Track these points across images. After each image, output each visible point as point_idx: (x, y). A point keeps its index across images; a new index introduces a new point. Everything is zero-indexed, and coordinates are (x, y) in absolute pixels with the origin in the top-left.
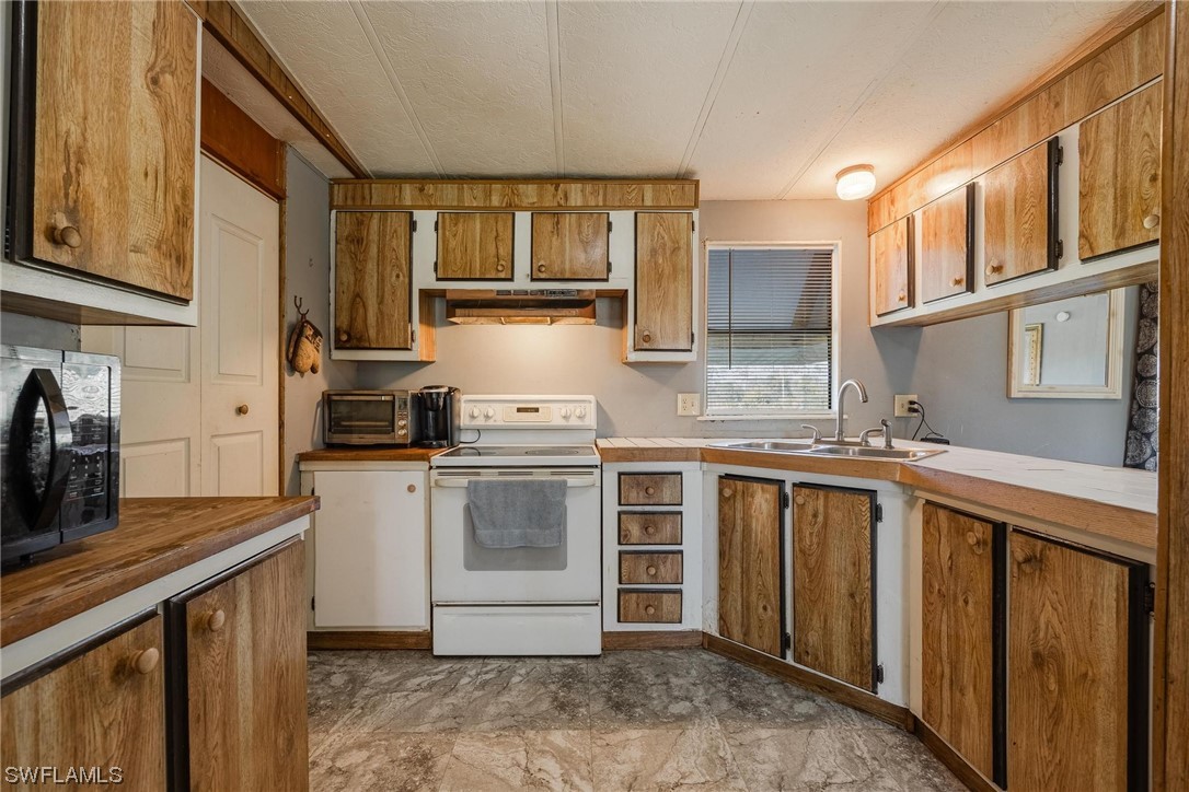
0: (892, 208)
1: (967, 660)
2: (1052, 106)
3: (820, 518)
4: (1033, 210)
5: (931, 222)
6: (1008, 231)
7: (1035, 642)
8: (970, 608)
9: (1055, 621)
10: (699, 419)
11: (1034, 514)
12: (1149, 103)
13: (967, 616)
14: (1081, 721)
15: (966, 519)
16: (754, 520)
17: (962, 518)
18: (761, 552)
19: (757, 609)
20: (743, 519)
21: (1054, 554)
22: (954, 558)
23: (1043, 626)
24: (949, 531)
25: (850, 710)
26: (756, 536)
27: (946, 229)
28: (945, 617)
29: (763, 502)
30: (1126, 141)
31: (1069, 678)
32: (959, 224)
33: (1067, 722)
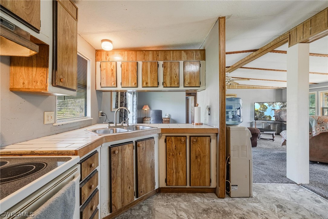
0: (107, 57)
1: (180, 166)
2: (157, 55)
3: (144, 149)
4: (154, 74)
5: (125, 66)
6: (149, 77)
7: (196, 154)
8: (181, 155)
9: (199, 149)
10: (55, 125)
11: (198, 132)
12: (175, 64)
13: (180, 157)
14: (204, 163)
15: (179, 137)
16: (126, 158)
17: (178, 137)
18: (128, 169)
19: (127, 190)
20: (121, 160)
21: (199, 138)
22: (176, 146)
23: (197, 151)
24: (175, 141)
25: (148, 199)
26: (126, 164)
27: (131, 70)
28: (174, 160)
29: (129, 150)
30: (172, 69)
31: (202, 157)
32: (134, 70)
33: (201, 165)
